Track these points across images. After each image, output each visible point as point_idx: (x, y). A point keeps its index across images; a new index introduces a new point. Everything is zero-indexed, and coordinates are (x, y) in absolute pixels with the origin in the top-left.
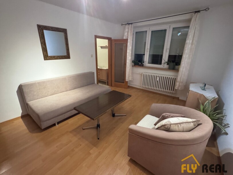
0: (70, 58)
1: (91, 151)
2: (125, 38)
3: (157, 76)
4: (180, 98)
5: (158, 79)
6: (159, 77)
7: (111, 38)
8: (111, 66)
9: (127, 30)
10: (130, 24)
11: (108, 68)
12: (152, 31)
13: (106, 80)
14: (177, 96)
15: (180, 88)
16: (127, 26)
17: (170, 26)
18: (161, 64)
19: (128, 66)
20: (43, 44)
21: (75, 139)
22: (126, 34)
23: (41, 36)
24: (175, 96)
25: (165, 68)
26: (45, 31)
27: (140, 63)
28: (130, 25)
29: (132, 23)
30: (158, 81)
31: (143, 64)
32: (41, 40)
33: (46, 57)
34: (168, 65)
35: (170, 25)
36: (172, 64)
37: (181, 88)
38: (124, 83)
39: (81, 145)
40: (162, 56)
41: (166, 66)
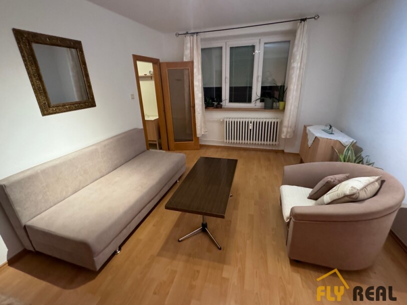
0: (95, 106)
1: (225, 274)
2: (185, 60)
3: (249, 123)
4: (286, 151)
5: (251, 127)
6: (252, 123)
7: (159, 60)
8: (165, 113)
9: (189, 45)
10: (194, 33)
11: (158, 117)
12: (231, 48)
13: (156, 141)
14: (281, 148)
15: (288, 135)
16: (188, 38)
17: (260, 40)
18: (250, 101)
19: (198, 110)
20: (35, 77)
21: (179, 265)
22: (187, 52)
23: (27, 58)
24: (277, 149)
25: (258, 108)
26: (35, 47)
27: (216, 103)
28: (195, 36)
29: (197, 33)
30: (251, 130)
31: (221, 103)
32: (30, 69)
33: (47, 108)
34: (263, 103)
35: (259, 38)
36: (269, 100)
37: (290, 136)
38: (193, 141)
39: (198, 272)
40: (251, 88)
41: (259, 104)
